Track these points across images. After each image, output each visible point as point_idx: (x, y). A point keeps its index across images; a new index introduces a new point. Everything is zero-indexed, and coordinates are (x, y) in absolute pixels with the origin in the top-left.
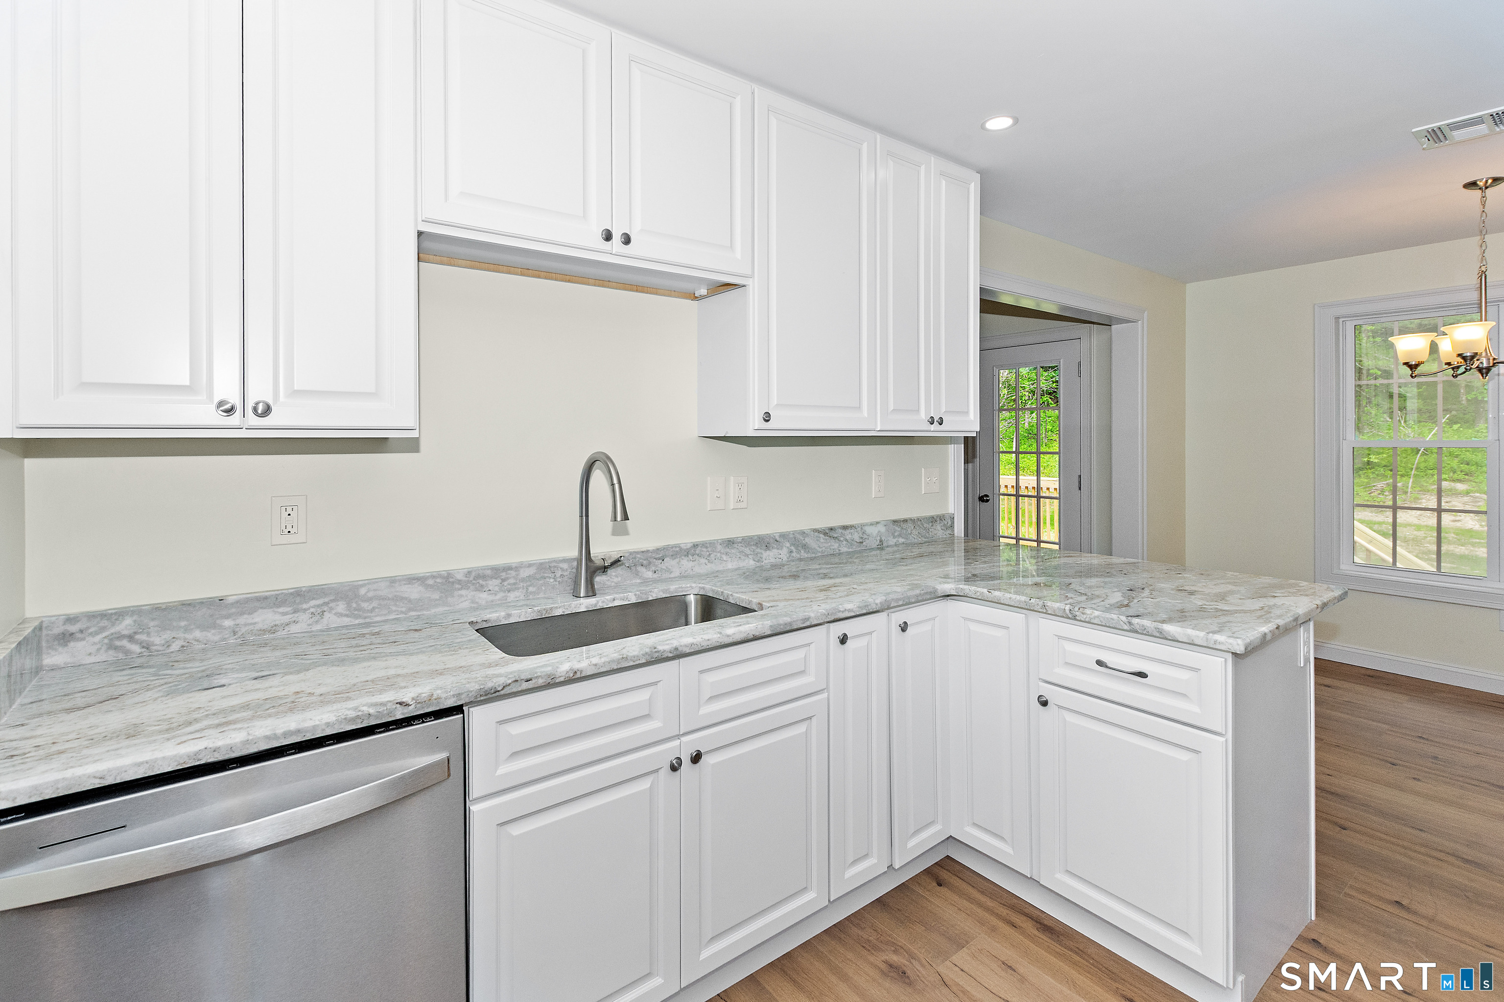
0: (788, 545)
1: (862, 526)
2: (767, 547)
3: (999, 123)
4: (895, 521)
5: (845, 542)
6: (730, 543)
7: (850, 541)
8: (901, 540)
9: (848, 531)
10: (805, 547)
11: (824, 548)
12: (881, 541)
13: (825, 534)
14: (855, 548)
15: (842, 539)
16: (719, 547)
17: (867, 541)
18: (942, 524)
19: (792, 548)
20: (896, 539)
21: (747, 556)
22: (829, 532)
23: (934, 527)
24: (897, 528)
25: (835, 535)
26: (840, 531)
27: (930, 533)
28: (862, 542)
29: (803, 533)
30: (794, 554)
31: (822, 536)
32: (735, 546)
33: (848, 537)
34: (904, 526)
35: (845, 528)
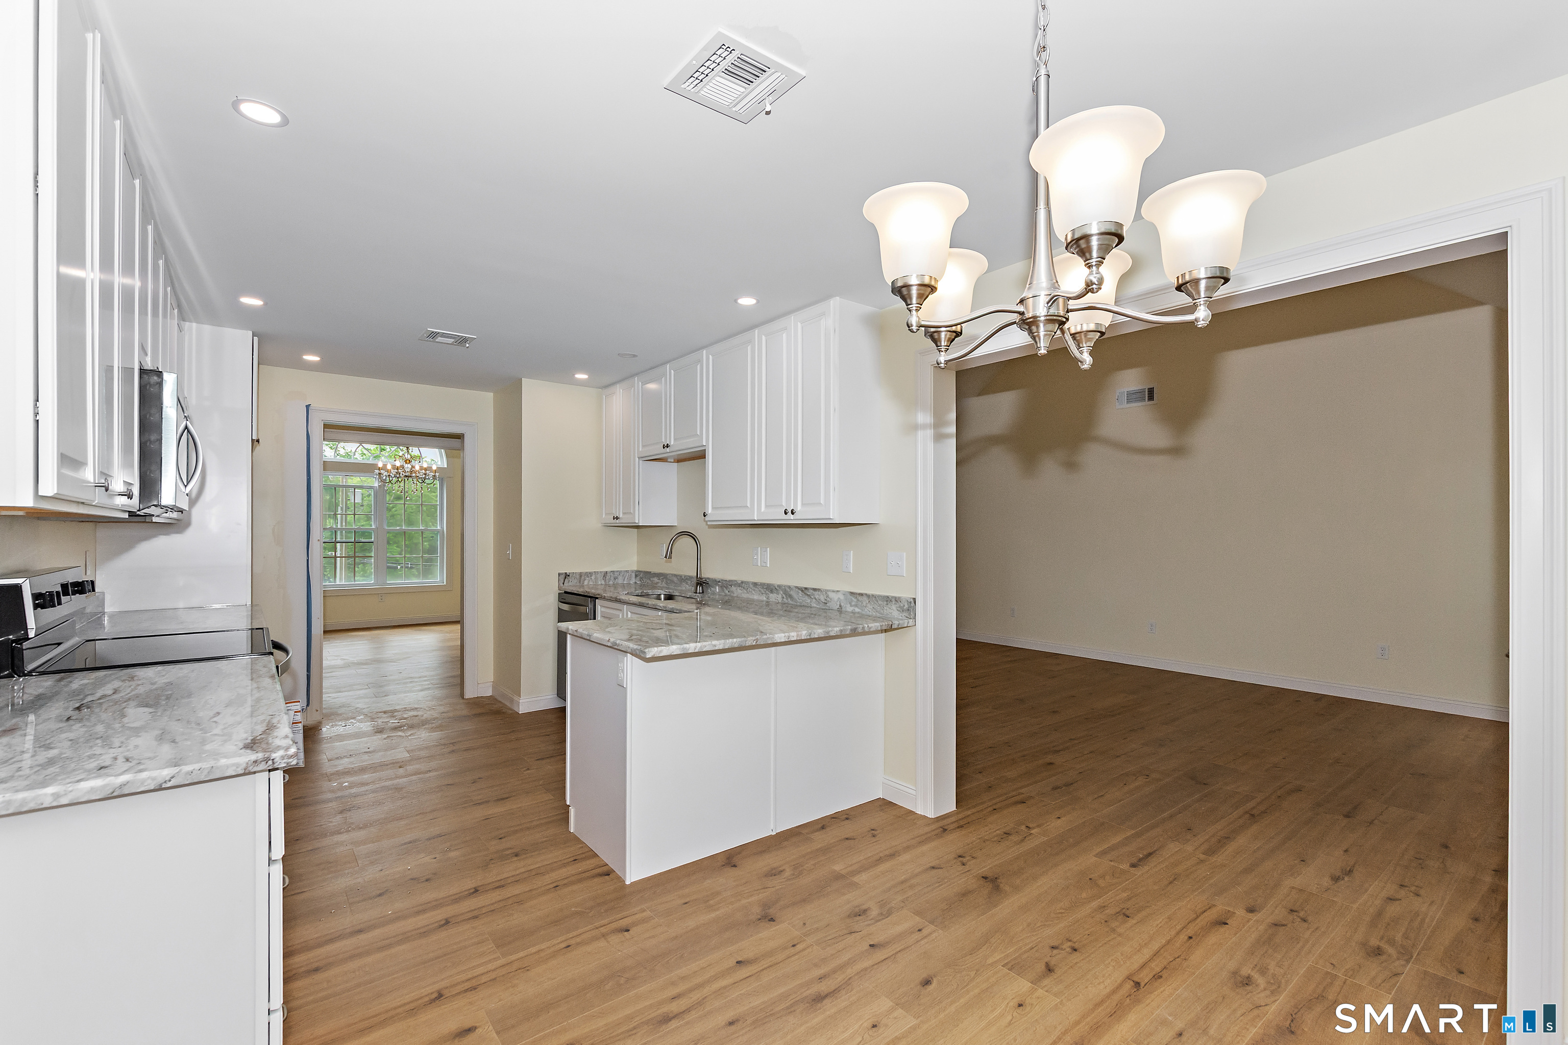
0: (782, 593)
1: (827, 591)
2: (772, 592)
4: (852, 593)
5: (814, 600)
6: (755, 584)
7: (818, 600)
8: (857, 610)
9: (817, 592)
10: (791, 596)
11: (801, 601)
12: (840, 606)
13: (802, 591)
14: (821, 606)
15: (812, 597)
16: (751, 586)
17: (830, 604)
18: (898, 605)
19: (784, 595)
20: (853, 608)
21: (762, 593)
22: (804, 590)
23: (889, 606)
24: (853, 599)
25: (809, 594)
26: (811, 591)
27: (885, 611)
28: (826, 603)
29: (789, 587)
30: (785, 600)
31: (800, 592)
32: (758, 586)
33: (817, 597)
34: (860, 598)
35: (815, 590)
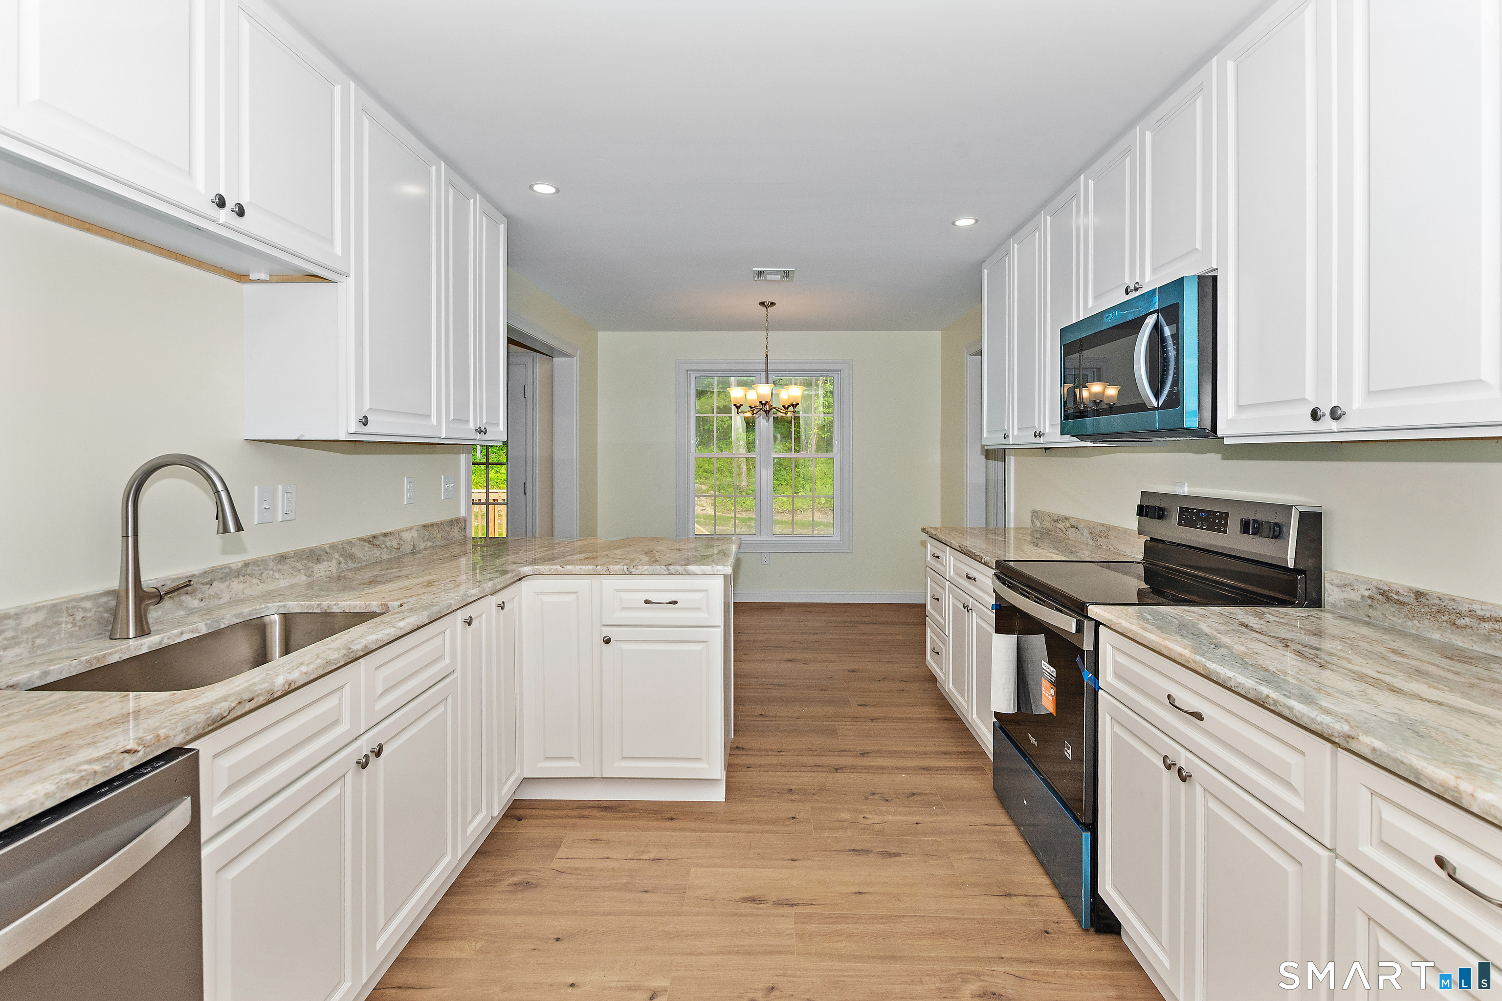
0: (337, 556)
1: (400, 531)
2: (318, 561)
3: (544, 189)
4: (424, 526)
5: (385, 550)
6: (282, 558)
7: (389, 548)
8: (429, 544)
9: (388, 538)
10: (352, 557)
11: (368, 557)
12: (414, 546)
13: (369, 542)
14: (394, 554)
15: (383, 546)
16: (271, 564)
17: (403, 547)
18: (458, 527)
19: (341, 559)
20: (425, 543)
21: (299, 571)
22: (372, 541)
23: (453, 530)
24: (426, 532)
25: (378, 543)
26: (382, 538)
27: (450, 536)
28: (400, 549)
29: (350, 543)
30: (342, 566)
31: (366, 544)
32: (287, 561)
33: (388, 544)
34: (431, 530)
35: (386, 535)
